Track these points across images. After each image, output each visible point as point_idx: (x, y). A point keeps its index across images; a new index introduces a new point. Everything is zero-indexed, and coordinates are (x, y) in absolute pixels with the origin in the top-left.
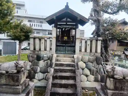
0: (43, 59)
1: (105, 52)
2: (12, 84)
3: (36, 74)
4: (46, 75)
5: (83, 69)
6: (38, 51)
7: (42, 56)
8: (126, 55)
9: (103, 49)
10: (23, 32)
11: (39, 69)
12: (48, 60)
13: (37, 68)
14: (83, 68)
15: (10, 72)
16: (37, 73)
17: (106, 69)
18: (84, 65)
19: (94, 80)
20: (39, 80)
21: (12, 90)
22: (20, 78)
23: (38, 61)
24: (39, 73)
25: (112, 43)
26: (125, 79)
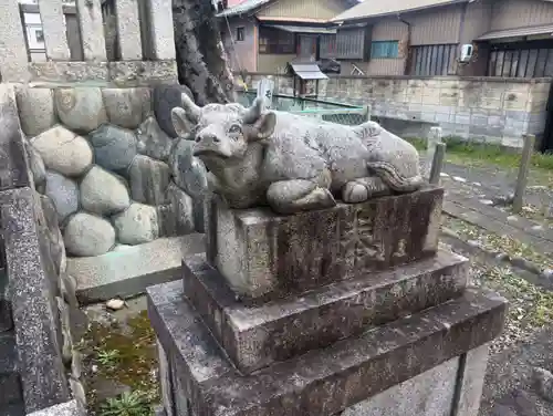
1: (203, 64)
5: (77, 178)
8: (300, 78)
9: (193, 44)
14: (79, 170)
17: (201, 133)
18: (82, 150)
19: (156, 227)
25: (238, 39)
26: (346, 193)
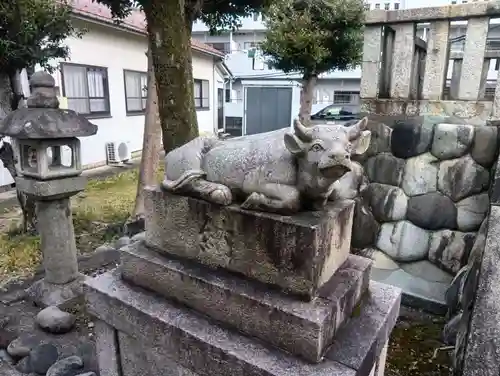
0: (429, 149)
2: (264, 279)
3: (386, 229)
4: (445, 243)
6: (405, 105)
7: (427, 128)
10: (325, 26)
11: (401, 203)
12: (464, 153)
13: (393, 196)
15: (254, 195)
16: (391, 221)
20: (401, 262)
21: (266, 323)
22: (321, 251)
23: (399, 160)
24: (400, 225)
